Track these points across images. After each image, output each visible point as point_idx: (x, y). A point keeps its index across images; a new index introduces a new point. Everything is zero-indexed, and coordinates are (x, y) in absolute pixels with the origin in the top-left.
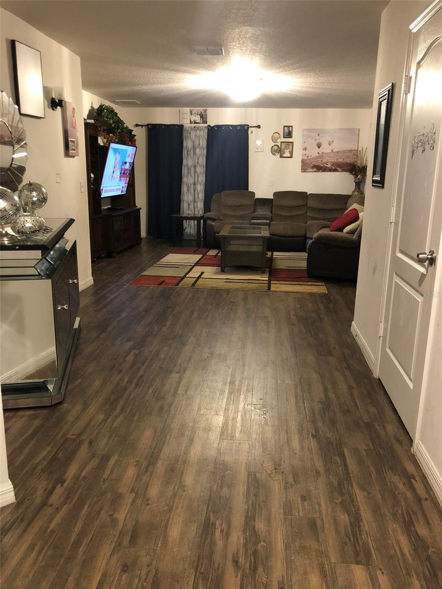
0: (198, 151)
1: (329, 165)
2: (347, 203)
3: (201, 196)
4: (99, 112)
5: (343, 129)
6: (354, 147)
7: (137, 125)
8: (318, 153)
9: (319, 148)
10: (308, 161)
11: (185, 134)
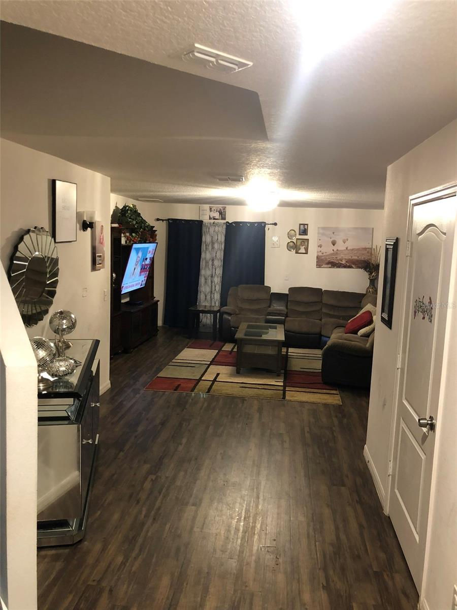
0: (216, 246)
1: (344, 262)
2: (361, 302)
3: (218, 288)
4: (123, 213)
5: (357, 228)
6: (369, 246)
7: (158, 220)
8: (333, 250)
9: (334, 245)
10: (323, 258)
11: (204, 229)
